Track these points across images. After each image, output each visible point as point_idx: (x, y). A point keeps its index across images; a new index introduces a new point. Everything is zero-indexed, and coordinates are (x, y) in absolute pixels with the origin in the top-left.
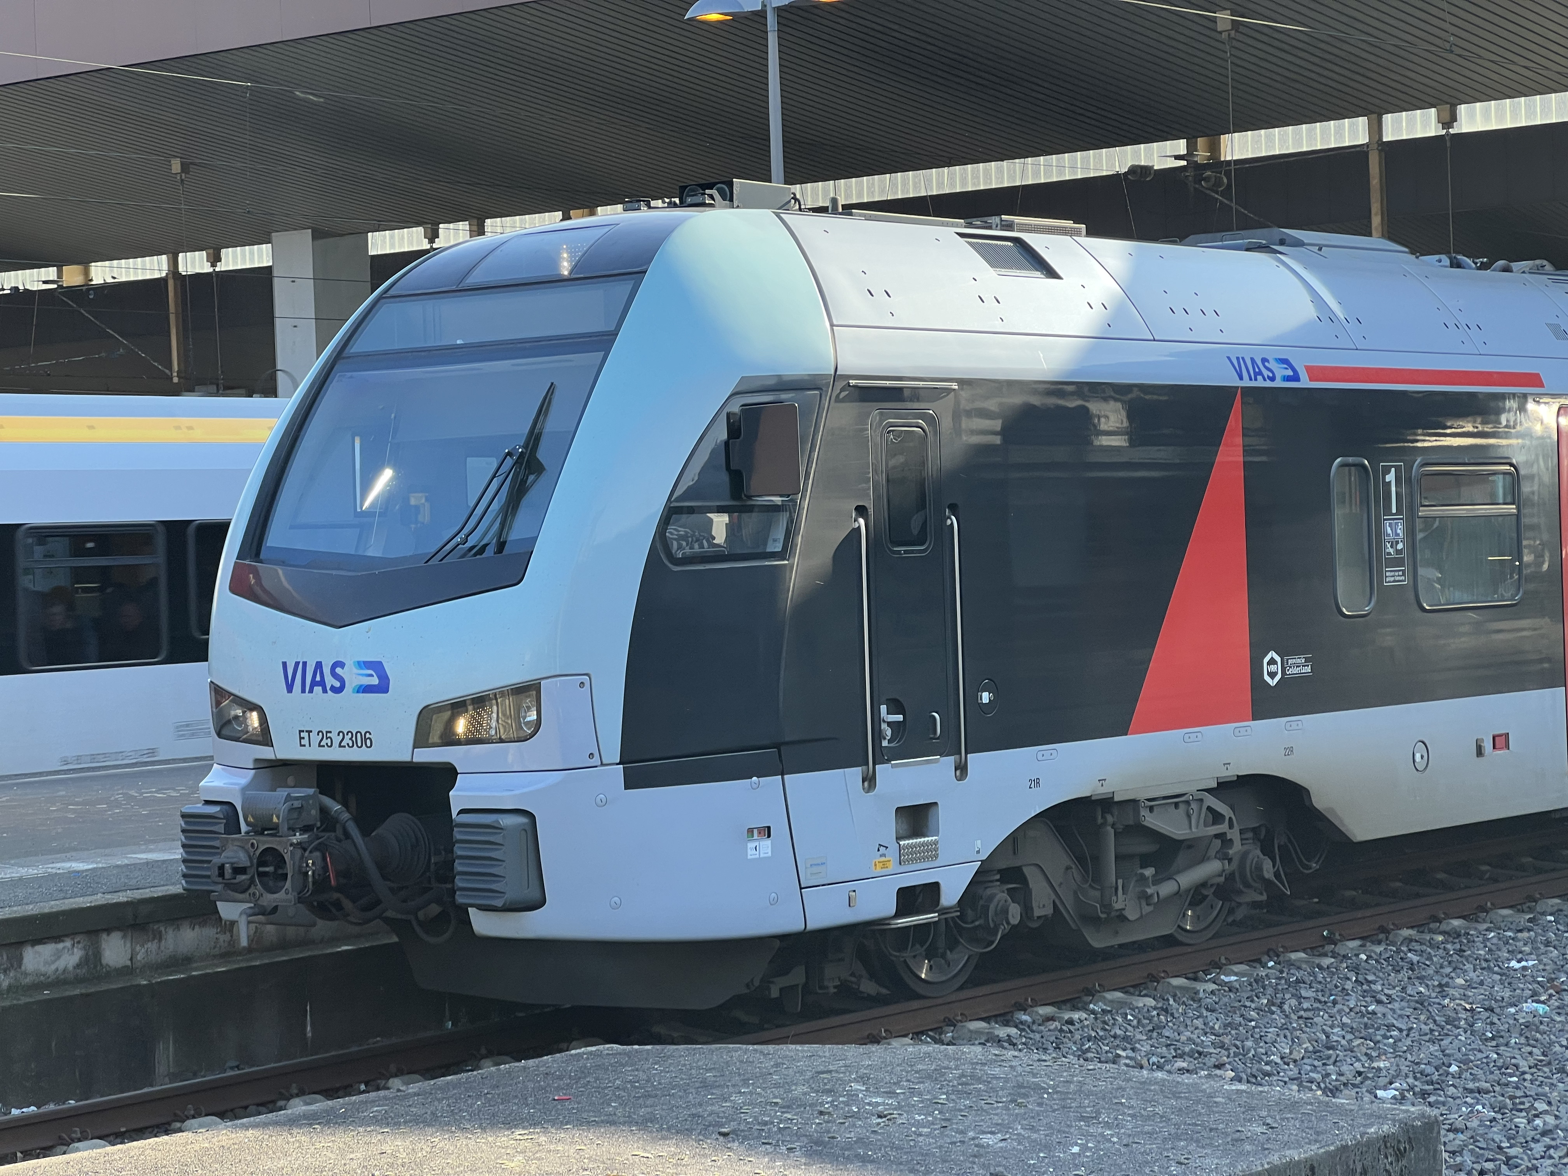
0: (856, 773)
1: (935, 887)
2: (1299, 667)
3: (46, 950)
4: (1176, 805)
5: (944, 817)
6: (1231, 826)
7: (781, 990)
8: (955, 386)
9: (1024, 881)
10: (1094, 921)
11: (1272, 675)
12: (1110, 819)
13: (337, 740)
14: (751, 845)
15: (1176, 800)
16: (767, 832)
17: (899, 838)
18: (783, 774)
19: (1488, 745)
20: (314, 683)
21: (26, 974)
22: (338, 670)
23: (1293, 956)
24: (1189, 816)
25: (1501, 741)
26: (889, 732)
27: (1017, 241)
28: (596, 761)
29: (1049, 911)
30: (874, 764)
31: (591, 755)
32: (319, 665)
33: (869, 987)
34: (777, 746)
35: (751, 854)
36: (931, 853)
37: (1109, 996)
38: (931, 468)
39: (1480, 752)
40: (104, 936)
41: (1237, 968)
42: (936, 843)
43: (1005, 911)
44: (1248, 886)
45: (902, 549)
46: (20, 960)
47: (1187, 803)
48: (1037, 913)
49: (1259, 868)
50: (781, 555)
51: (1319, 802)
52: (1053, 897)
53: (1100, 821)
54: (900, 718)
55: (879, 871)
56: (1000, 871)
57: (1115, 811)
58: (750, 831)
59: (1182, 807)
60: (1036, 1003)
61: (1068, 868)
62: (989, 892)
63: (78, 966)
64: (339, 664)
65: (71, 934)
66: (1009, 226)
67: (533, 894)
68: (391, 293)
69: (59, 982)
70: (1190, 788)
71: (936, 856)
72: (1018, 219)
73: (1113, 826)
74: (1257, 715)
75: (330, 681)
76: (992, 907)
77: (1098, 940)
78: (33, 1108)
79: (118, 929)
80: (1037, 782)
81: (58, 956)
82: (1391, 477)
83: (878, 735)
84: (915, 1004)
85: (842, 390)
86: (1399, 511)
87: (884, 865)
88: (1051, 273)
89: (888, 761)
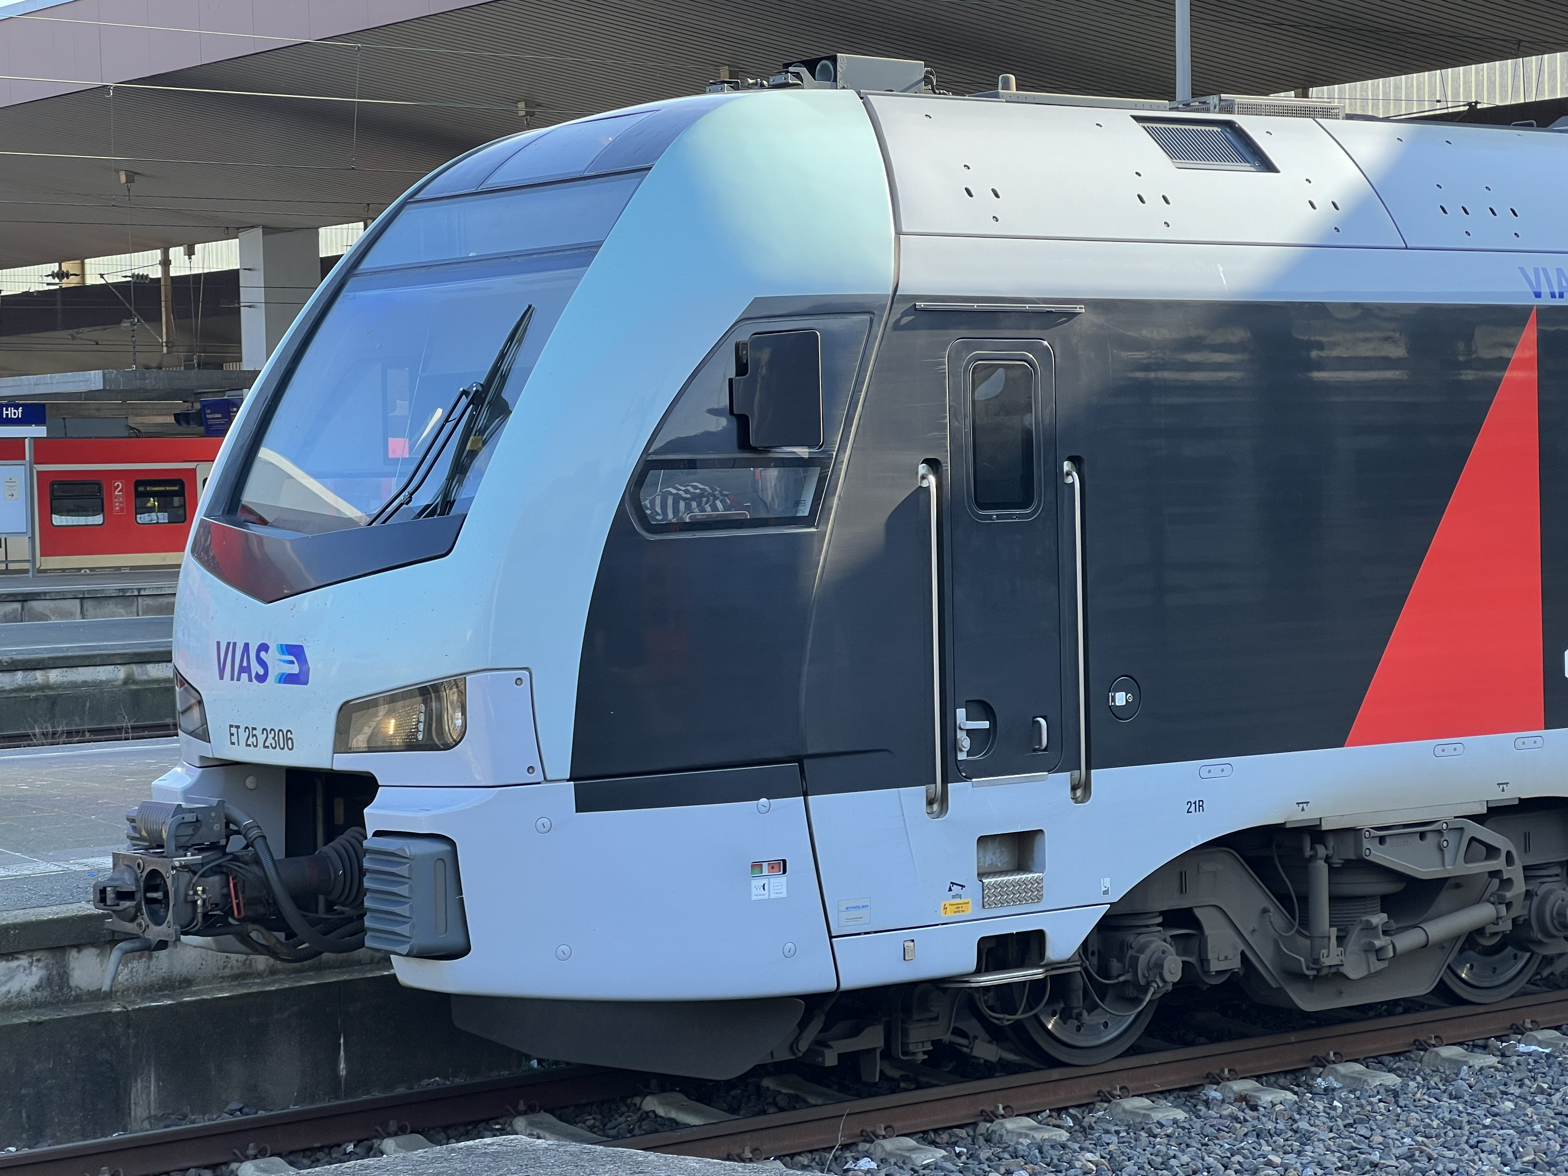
0: (916, 795)
1: (1039, 936)
4: (1422, 835)
5: (1051, 849)
6: (1509, 861)
7: (840, 1056)
8: (1080, 309)
9: (1196, 924)
10: (1297, 976)
12: (1321, 851)
13: (261, 738)
14: (757, 883)
15: (1421, 829)
16: (783, 866)
17: (981, 875)
18: (805, 795)
20: (242, 670)
22: (263, 654)
24: (1441, 849)
26: (966, 744)
27: (1230, 124)
28: (538, 776)
29: (1235, 964)
30: (945, 781)
31: (531, 769)
32: (247, 645)
33: (986, 1051)
34: (799, 760)
35: (757, 894)
36: (1035, 893)
37: (1342, 1068)
40: (74, 953)
41: (1541, 1035)
42: (1039, 881)
43: (1159, 966)
45: (994, 513)
47: (1440, 832)
48: (1215, 966)
50: (809, 521)
52: (1242, 947)
53: (1308, 853)
54: (986, 724)
55: (950, 916)
57: (1331, 843)
58: (757, 866)
59: (1431, 839)
60: (1236, 1075)
61: (1265, 911)
62: (1142, 939)
63: (37, 987)
64: (264, 647)
65: (29, 951)
66: (1228, 108)
67: (454, 940)
68: (419, 196)
69: (10, 1007)
70: (1446, 814)
71: (1039, 899)
72: (1237, 99)
73: (1327, 859)
74: (1553, 723)
75: (256, 668)
76: (1143, 959)
77: (1308, 1001)
79: (93, 945)
80: (1200, 805)
81: (11, 976)
83: (950, 746)
84: (1055, 1074)
85: (905, 314)
87: (958, 908)
88: (1267, 166)
89: (968, 778)
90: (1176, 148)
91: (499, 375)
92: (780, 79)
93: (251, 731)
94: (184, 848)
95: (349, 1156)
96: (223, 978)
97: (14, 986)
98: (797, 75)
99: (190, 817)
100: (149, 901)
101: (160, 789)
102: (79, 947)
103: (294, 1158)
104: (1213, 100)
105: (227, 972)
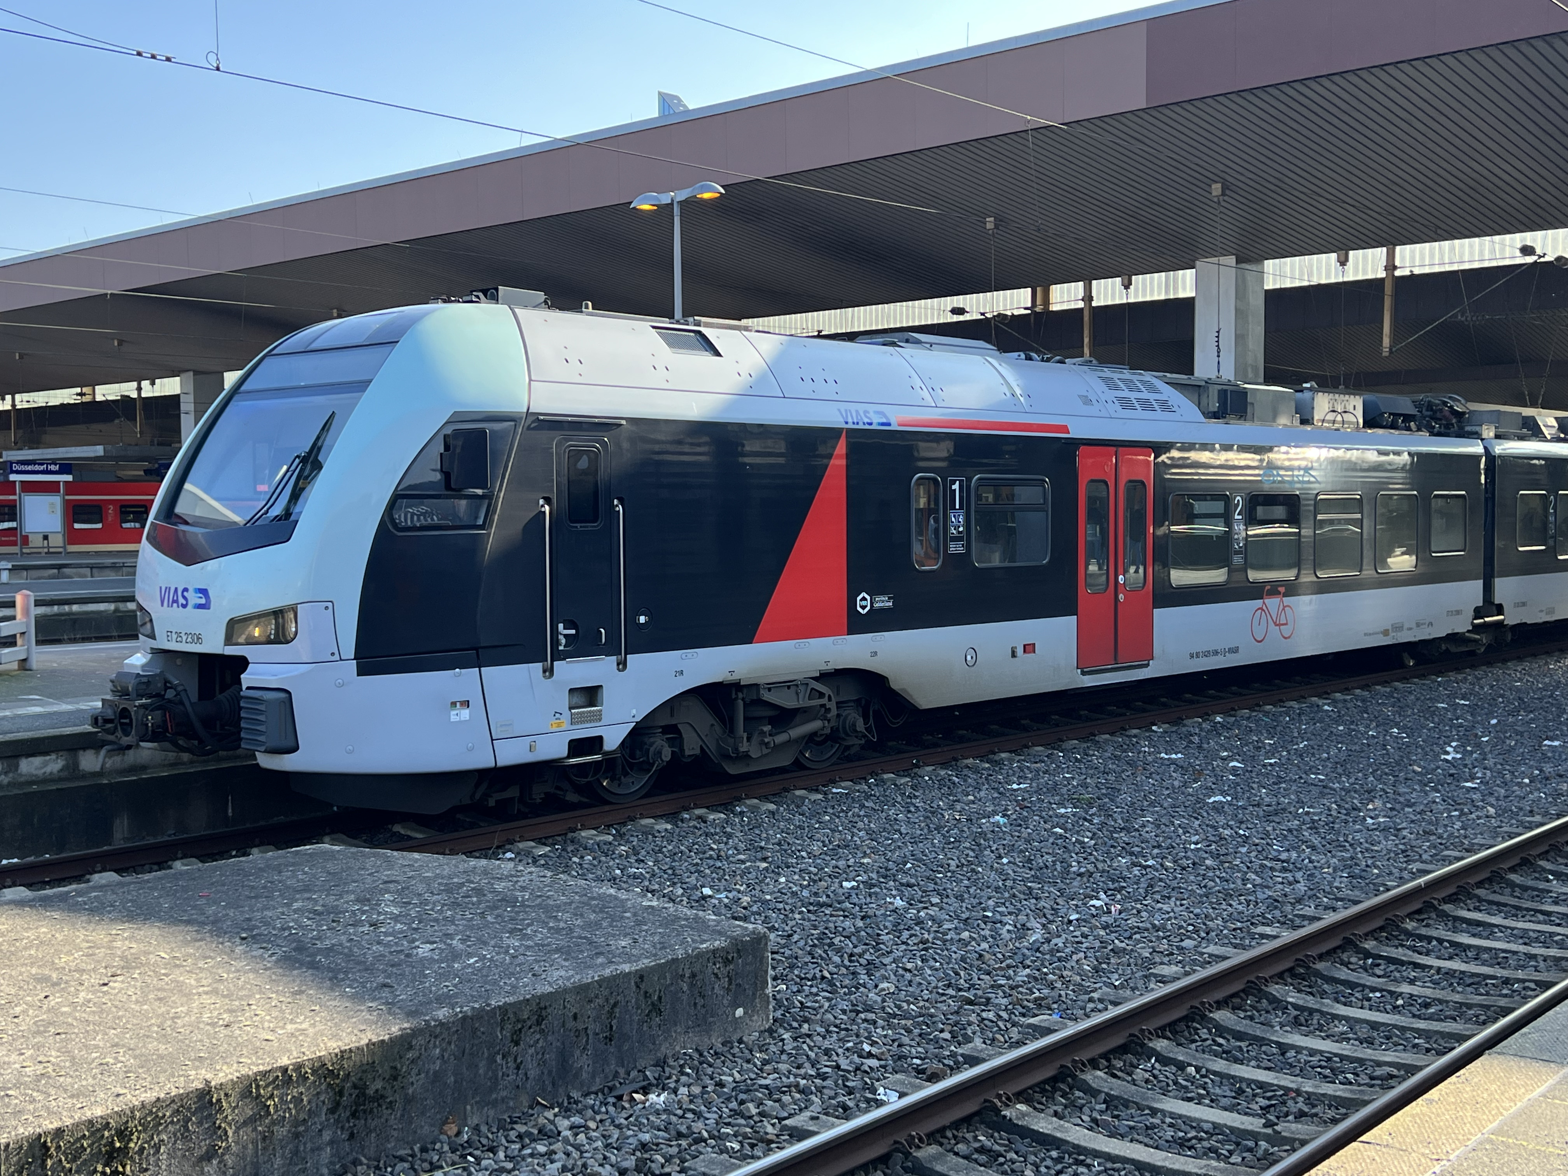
1: (600, 739)
2: (884, 602)
3: (37, 761)
4: (789, 687)
5: (606, 694)
6: (830, 699)
7: (497, 801)
8: (624, 422)
9: (679, 732)
10: (726, 757)
11: (863, 607)
12: (740, 695)
13: (184, 638)
14: (454, 712)
15: (788, 685)
16: (466, 704)
17: (570, 708)
18: (480, 667)
19: (1020, 651)
20: (174, 601)
21: (21, 775)
22: (185, 594)
23: (885, 776)
24: (797, 694)
25: (1029, 648)
26: (563, 641)
27: (699, 332)
28: (337, 657)
31: (333, 654)
32: (176, 589)
33: (572, 797)
34: (476, 649)
35: (454, 718)
36: (598, 717)
37: (748, 802)
38: (602, 474)
39: (1014, 655)
40: (81, 752)
41: (843, 784)
42: (600, 711)
43: (660, 753)
44: (848, 735)
45: (578, 525)
46: (17, 766)
47: (797, 685)
48: (687, 753)
49: (854, 725)
51: (894, 685)
52: (701, 743)
53: (734, 696)
55: (554, 729)
56: (661, 727)
57: (745, 691)
58: (454, 704)
59: (793, 689)
60: (697, 807)
61: (712, 725)
62: (652, 740)
63: (61, 770)
64: (186, 590)
65: (56, 751)
66: (698, 324)
67: (290, 744)
68: (274, 352)
69: (45, 780)
70: (800, 677)
71: (600, 720)
72: (704, 319)
73: (743, 699)
74: (850, 632)
75: (182, 601)
76: (652, 749)
77: (732, 770)
78: (16, 860)
79: (92, 748)
80: (682, 673)
81: (45, 764)
82: (956, 486)
83: (555, 642)
84: (607, 808)
85: (533, 422)
86: (961, 508)
87: (559, 725)
88: (718, 354)
89: (564, 659)
90: (673, 343)
91: (316, 448)
93: (179, 634)
94: (140, 696)
95: (234, 857)
96: (164, 766)
97: (48, 769)
98: (478, 297)
99: (145, 680)
102: (84, 749)
103: (203, 858)
104: (691, 319)
105: (166, 762)
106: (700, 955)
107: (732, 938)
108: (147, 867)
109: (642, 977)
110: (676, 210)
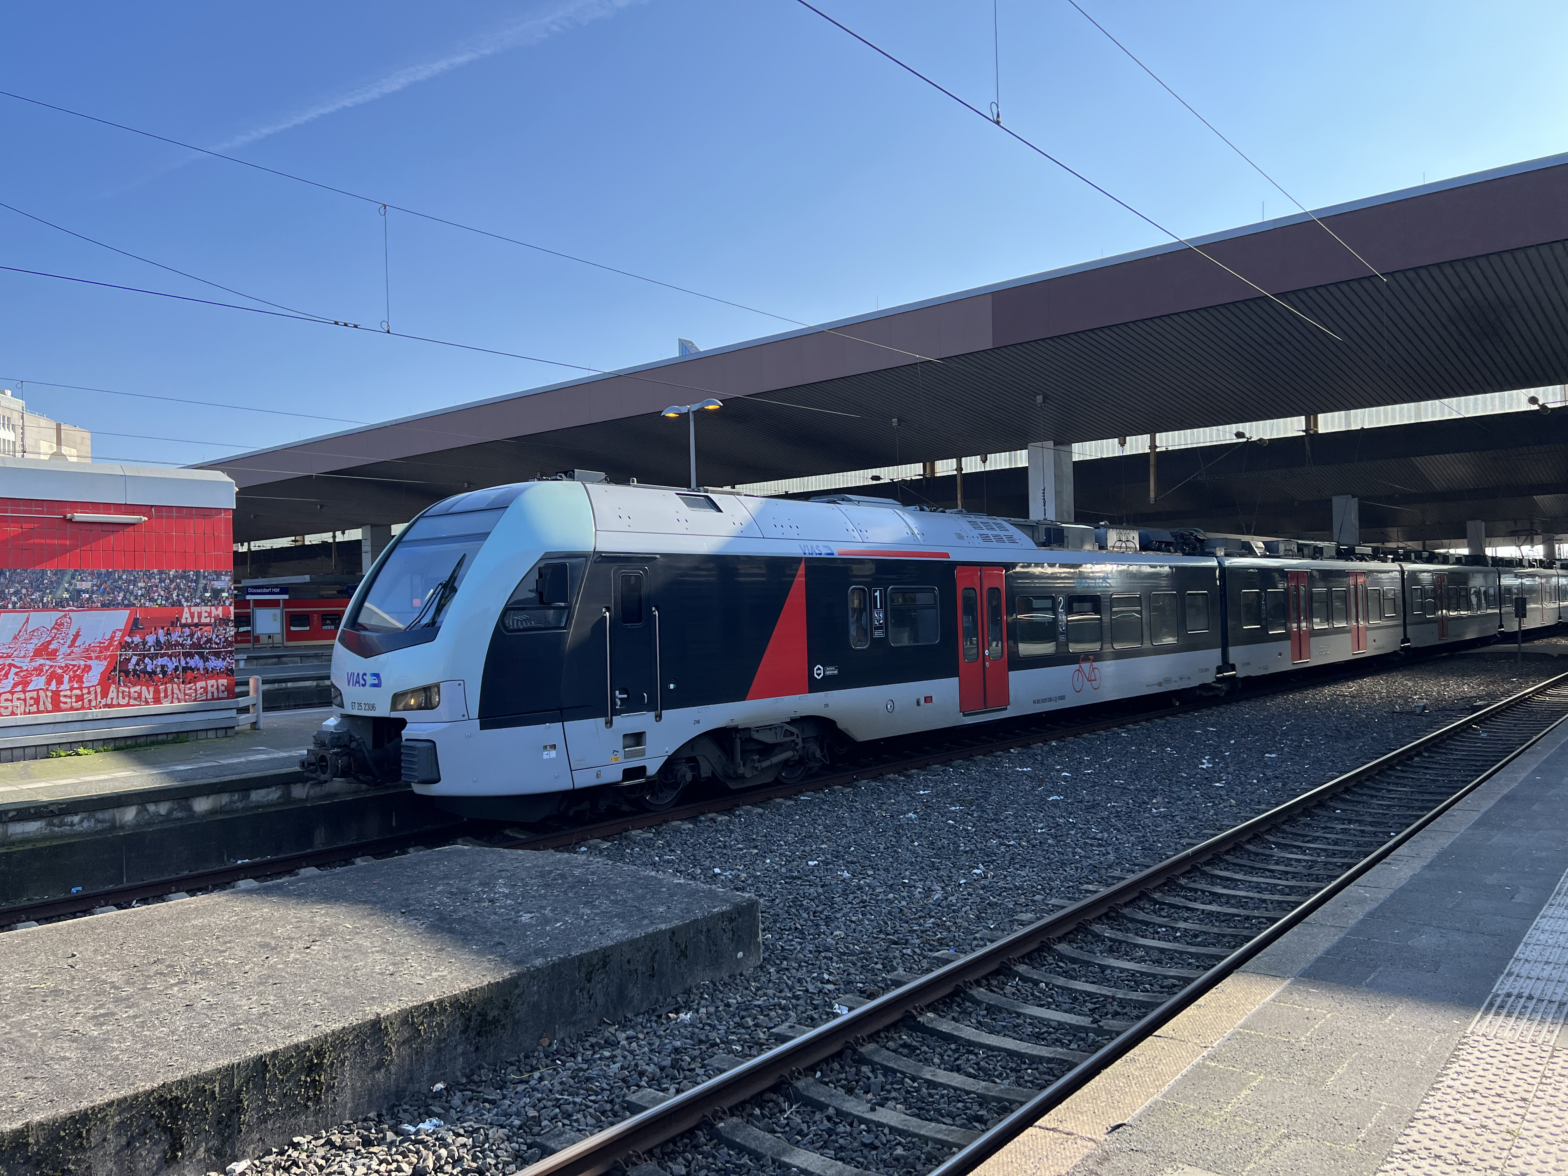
0: (601, 721)
1: (644, 768)
2: (832, 671)
3: (263, 792)
4: (770, 729)
5: (648, 738)
6: (798, 736)
7: (575, 812)
8: (658, 556)
9: (697, 761)
10: (729, 778)
11: (819, 675)
12: (738, 735)
13: (363, 707)
14: (545, 753)
15: (770, 728)
16: (554, 747)
17: (624, 748)
18: (563, 722)
19: (922, 701)
20: (357, 682)
21: (252, 802)
22: (365, 677)
23: (836, 787)
24: (776, 734)
25: (928, 699)
26: (619, 703)
27: (708, 497)
28: (466, 718)
29: (710, 774)
30: (612, 716)
31: (464, 716)
32: (359, 674)
33: (625, 808)
34: (560, 709)
35: (545, 757)
36: (642, 753)
37: (744, 808)
38: (644, 591)
39: (918, 704)
40: (293, 785)
41: (808, 793)
42: (644, 749)
43: (684, 776)
44: (810, 760)
45: (628, 624)
46: (249, 796)
47: (776, 728)
48: (703, 775)
49: (814, 753)
50: (564, 628)
51: (841, 725)
52: (712, 769)
53: (732, 736)
54: (625, 696)
55: (613, 762)
56: (685, 758)
57: (740, 732)
58: (545, 747)
59: (773, 730)
60: (709, 812)
61: (720, 756)
62: (679, 767)
63: (279, 798)
64: (365, 674)
65: (276, 785)
66: (707, 491)
67: (435, 777)
68: (424, 515)
69: (269, 805)
70: (778, 722)
71: (644, 755)
72: (710, 488)
73: (740, 738)
74: (811, 691)
75: (362, 682)
76: (679, 774)
77: (733, 786)
78: (247, 860)
80: (698, 722)
81: (268, 794)
82: (877, 594)
83: (613, 704)
84: (648, 815)
85: (598, 558)
86: (881, 607)
87: (616, 759)
88: (719, 510)
89: (620, 714)
90: (690, 504)
91: (453, 578)
92: (554, 477)
93: (360, 704)
94: (334, 747)
95: (397, 855)
96: (349, 793)
97: (270, 797)
98: (561, 476)
99: (337, 736)
100: (321, 766)
101: (326, 725)
102: (295, 783)
103: (376, 856)
104: (702, 488)
105: (351, 790)
106: (713, 917)
107: (735, 904)
108: (337, 863)
109: (673, 933)
110: (691, 416)
